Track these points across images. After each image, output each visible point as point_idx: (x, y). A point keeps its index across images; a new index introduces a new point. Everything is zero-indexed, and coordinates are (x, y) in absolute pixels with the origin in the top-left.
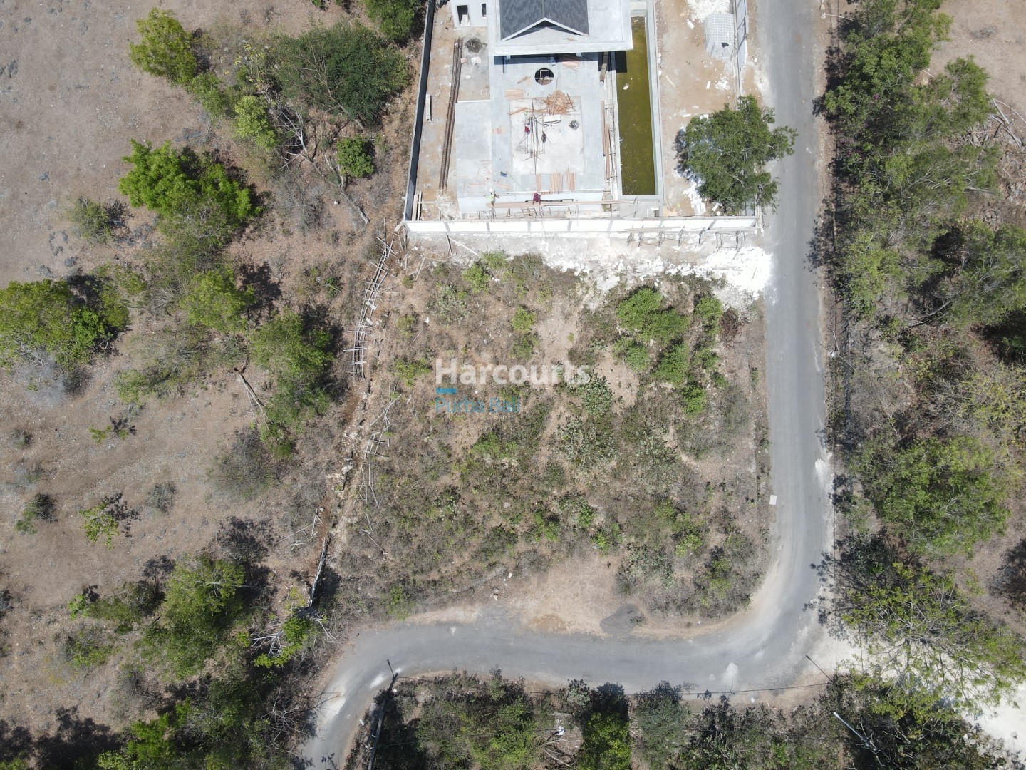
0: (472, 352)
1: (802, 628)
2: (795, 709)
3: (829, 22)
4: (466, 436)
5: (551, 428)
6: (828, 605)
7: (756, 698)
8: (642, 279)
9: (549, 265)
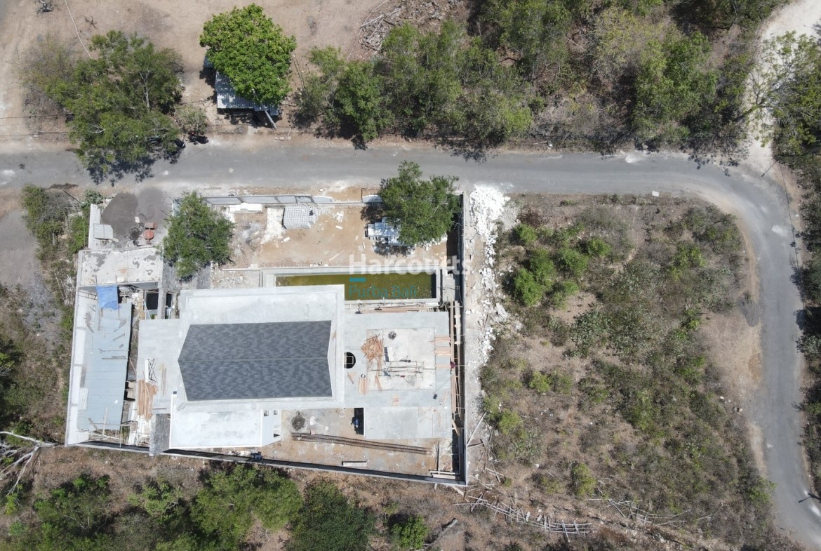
0: (560, 427)
1: (743, 178)
2: (801, 186)
3: (294, 135)
4: (625, 433)
5: (615, 361)
6: (725, 159)
7: (795, 213)
8: (497, 286)
9: (486, 361)
